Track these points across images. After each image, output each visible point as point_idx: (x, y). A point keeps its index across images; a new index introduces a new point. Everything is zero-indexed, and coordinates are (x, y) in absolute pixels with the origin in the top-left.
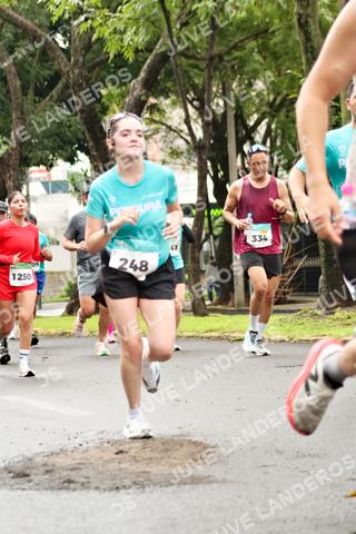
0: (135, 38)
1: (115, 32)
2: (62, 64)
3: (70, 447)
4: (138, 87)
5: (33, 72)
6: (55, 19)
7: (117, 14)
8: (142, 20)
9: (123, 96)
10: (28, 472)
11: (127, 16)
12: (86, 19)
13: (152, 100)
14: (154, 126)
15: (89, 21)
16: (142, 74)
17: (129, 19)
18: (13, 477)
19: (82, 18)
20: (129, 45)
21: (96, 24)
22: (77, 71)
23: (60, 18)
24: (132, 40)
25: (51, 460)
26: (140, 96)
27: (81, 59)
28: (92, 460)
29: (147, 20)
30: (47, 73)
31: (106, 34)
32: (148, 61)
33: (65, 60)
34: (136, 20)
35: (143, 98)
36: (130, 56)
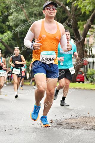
0: (89, 8)
1: (84, 6)
2: (69, 15)
3: (72, 117)
4: (89, 21)
5: (60, 16)
6: (68, 2)
7: (85, 1)
8: (92, 3)
9: (83, 24)
10: (61, 123)
11: (88, 2)
12: (76, 2)
13: (92, 26)
14: (91, 33)
15: (77, 3)
16: (90, 18)
17: (88, 3)
18: (58, 125)
19: (75, 2)
20: (88, 10)
21: (79, 4)
22: (73, 16)
23: (69, 2)
24: (88, 8)
25: (67, 121)
26: (89, 24)
27: (74, 13)
28: (79, 121)
29: (93, 3)
30: (64, 17)
31: (82, 7)
32: (92, 15)
33: (70, 13)
34: (90, 3)
35: (90, 25)
36: (88, 13)
